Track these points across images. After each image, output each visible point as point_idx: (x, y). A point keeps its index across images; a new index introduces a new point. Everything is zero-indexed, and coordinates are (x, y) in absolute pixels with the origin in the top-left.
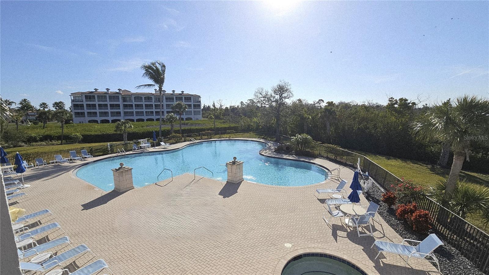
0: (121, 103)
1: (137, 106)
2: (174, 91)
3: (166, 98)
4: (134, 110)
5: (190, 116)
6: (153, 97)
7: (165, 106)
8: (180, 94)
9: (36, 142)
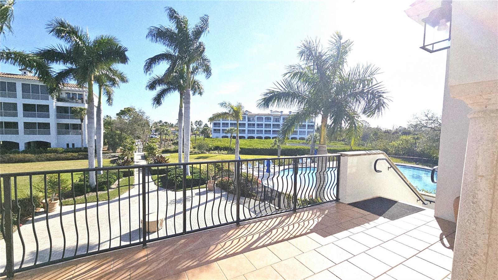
0: (246, 122)
1: (258, 125)
2: (290, 112)
3: (283, 119)
4: (256, 129)
5: (303, 136)
6: (272, 117)
9: (213, 150)
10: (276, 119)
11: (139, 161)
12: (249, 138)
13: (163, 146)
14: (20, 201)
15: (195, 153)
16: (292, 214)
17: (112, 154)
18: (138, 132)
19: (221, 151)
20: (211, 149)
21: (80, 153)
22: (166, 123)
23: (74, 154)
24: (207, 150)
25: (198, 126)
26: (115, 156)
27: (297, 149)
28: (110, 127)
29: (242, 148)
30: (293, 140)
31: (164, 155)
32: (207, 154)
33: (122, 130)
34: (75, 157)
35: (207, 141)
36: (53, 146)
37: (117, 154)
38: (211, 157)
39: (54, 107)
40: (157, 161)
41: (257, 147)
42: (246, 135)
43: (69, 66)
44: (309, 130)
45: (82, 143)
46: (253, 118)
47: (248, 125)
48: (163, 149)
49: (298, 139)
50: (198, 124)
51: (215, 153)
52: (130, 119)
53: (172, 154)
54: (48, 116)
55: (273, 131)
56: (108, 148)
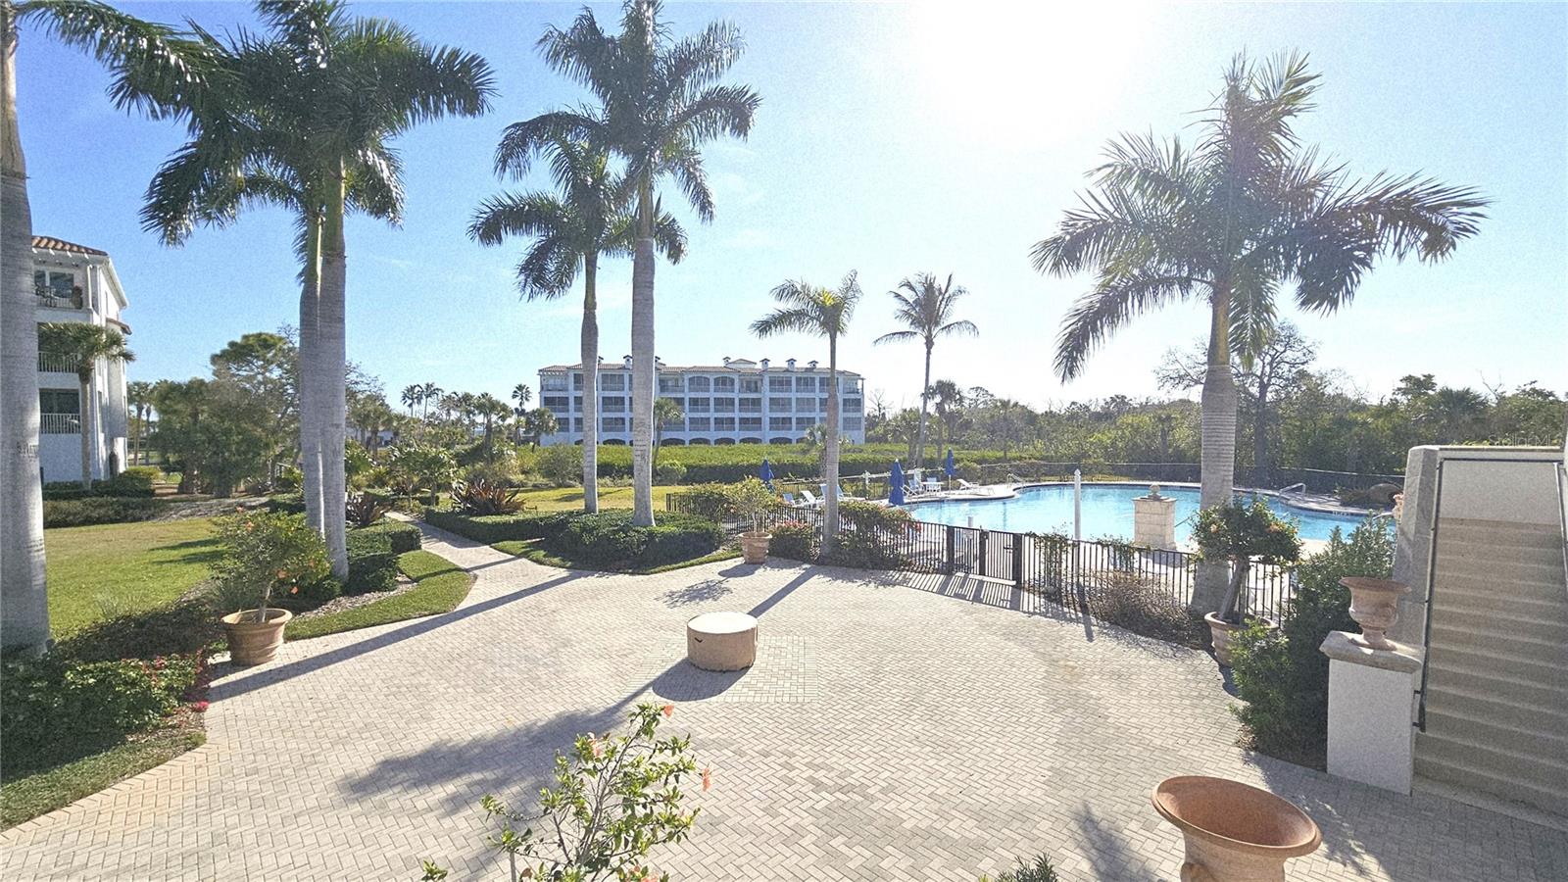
1: (694, 402)
2: (792, 361)
3: (770, 382)
6: (736, 377)
7: (768, 404)
8: (807, 370)
10: (748, 383)
19: (622, 478)
29: (692, 466)
34: (75, 514)
45: (85, 468)
46: (677, 380)
55: (743, 421)
56: (179, 486)
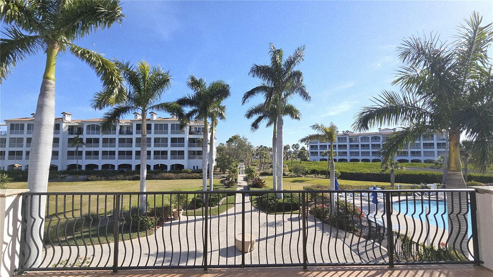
0: (348, 143)
4: (360, 150)
5: (430, 157)
6: (381, 136)
9: (309, 174)
11: (241, 182)
12: (352, 160)
13: (263, 169)
14: (164, 207)
15: (291, 176)
16: (386, 270)
17: (222, 175)
18: (242, 157)
19: (318, 175)
20: (307, 172)
21: (200, 174)
22: (265, 147)
23: (197, 174)
24: (303, 174)
25: (295, 149)
26: (224, 177)
27: (420, 175)
28: (222, 153)
29: (343, 172)
30: (414, 163)
31: (261, 178)
32: (303, 178)
33: (229, 155)
34: (198, 177)
35: (303, 164)
36: (186, 168)
37: (225, 175)
38: (307, 181)
39: (187, 139)
40: (255, 183)
41: (361, 171)
42: (348, 157)
43: (194, 108)
44: (440, 150)
46: (356, 138)
47: (350, 147)
48: (262, 171)
49: (423, 162)
50: (295, 148)
51: (312, 177)
52: (236, 145)
53: (269, 177)
54: (183, 146)
56: (220, 170)
